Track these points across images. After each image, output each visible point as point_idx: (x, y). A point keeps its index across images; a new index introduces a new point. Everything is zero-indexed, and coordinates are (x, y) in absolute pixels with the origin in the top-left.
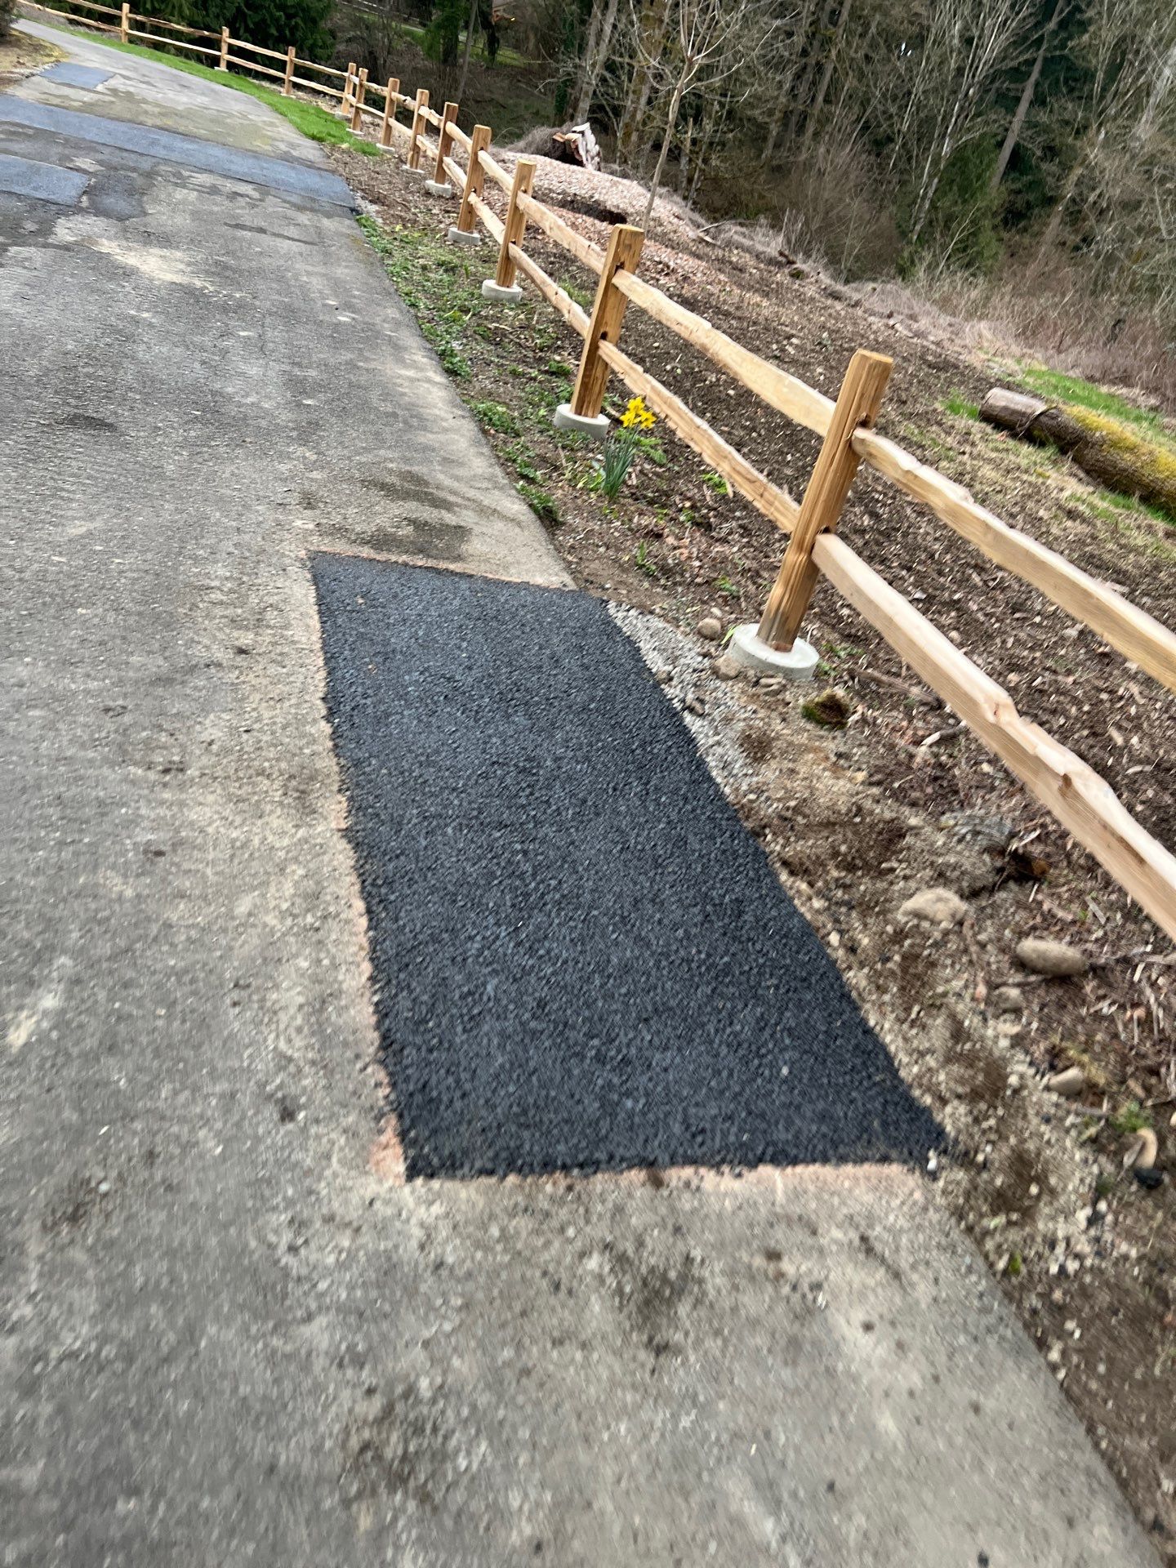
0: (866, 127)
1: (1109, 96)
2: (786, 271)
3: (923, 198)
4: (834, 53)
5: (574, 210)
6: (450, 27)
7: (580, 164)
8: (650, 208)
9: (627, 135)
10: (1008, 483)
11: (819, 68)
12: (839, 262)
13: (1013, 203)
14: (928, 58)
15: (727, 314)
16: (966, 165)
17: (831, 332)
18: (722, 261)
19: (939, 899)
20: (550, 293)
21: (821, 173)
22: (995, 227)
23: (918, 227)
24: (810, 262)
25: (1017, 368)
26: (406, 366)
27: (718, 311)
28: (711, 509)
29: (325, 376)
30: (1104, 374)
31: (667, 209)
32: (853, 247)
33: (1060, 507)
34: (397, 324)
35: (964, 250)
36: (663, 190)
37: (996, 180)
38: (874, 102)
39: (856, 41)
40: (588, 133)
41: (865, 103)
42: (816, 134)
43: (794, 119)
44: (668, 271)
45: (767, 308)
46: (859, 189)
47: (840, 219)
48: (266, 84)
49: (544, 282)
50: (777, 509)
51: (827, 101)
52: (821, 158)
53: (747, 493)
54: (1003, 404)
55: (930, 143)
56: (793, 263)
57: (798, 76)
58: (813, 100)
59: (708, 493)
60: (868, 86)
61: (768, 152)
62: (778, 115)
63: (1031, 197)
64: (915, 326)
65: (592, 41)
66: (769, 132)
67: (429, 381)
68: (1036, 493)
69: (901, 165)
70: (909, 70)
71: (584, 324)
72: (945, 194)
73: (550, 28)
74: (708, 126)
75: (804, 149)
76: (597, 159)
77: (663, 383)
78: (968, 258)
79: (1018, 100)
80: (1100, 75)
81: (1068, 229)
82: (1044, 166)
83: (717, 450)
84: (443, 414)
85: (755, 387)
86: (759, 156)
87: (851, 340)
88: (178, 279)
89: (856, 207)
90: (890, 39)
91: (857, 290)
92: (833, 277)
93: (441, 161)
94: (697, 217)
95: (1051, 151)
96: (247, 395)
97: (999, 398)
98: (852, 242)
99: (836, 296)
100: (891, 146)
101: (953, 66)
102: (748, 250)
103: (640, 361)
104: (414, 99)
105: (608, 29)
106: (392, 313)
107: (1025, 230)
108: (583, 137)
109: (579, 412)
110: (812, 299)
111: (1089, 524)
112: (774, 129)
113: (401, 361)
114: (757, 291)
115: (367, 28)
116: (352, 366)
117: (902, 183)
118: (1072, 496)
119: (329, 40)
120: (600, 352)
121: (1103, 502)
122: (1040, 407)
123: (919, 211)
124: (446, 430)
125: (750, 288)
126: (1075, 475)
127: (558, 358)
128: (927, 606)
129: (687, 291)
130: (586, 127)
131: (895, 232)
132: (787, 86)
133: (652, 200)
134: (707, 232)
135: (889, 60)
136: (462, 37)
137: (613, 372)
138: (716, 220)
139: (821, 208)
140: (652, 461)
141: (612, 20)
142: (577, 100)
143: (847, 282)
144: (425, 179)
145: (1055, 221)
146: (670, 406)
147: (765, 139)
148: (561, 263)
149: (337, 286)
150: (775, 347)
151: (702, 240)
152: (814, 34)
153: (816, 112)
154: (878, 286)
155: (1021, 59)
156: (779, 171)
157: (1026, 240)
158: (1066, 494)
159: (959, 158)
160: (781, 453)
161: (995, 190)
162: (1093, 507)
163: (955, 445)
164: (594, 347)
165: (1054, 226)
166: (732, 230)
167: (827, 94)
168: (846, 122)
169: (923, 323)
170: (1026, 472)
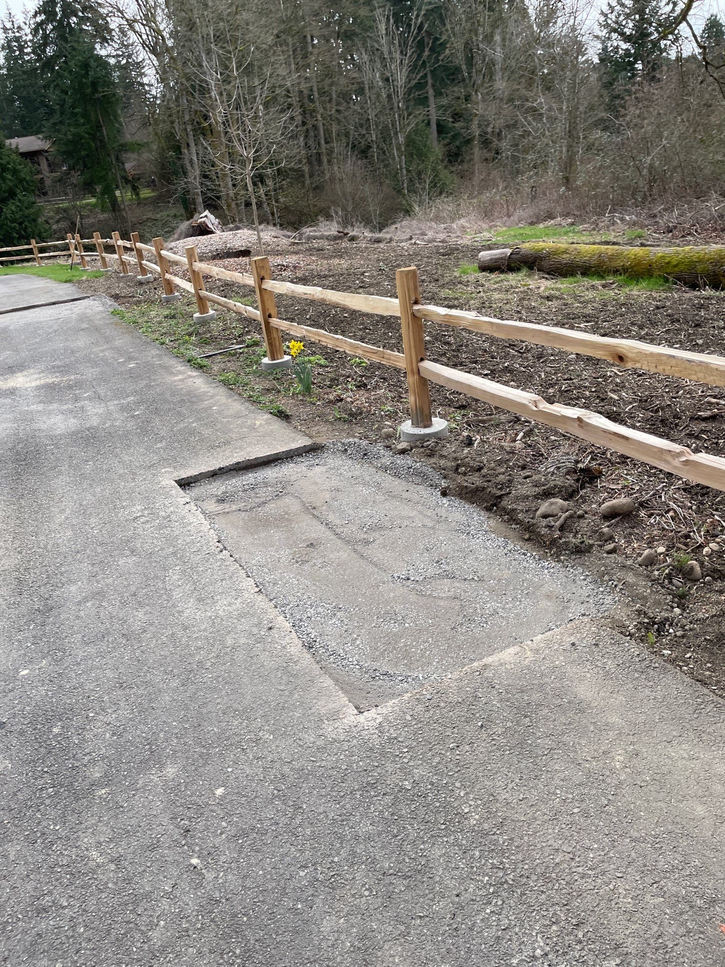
0: (354, 146)
1: (474, 74)
2: (346, 240)
3: (401, 169)
4: (319, 117)
5: (220, 258)
6: (108, 191)
7: (212, 232)
8: (259, 239)
9: (229, 206)
10: (510, 297)
11: (315, 127)
12: (371, 221)
13: (449, 151)
14: (370, 97)
15: (325, 276)
16: (415, 143)
17: (383, 261)
18: (310, 250)
19: (552, 504)
20: (232, 306)
21: (341, 180)
22: (446, 167)
23: (405, 185)
24: (356, 229)
25: (490, 235)
26: (176, 375)
27: (320, 276)
28: (361, 376)
29: (138, 397)
30: (537, 218)
31: (269, 234)
32: (375, 211)
33: (542, 297)
34: (160, 356)
35: (435, 186)
36: (262, 227)
37: (435, 143)
38: (352, 132)
39: (328, 105)
40: (209, 215)
41: (347, 135)
42: (329, 161)
43: (314, 159)
44: (284, 268)
45: (344, 263)
46: (364, 179)
47: (361, 199)
48: (26, 264)
49: (226, 302)
50: (394, 360)
51: (326, 143)
52: (337, 173)
53: (376, 359)
54: (489, 258)
55: (391, 140)
56: (348, 234)
57: (306, 137)
58: (319, 144)
59: (357, 370)
60: (345, 126)
61: (308, 182)
62: (304, 161)
63: (457, 143)
64: (426, 238)
65: (189, 168)
66: (304, 171)
67: (190, 377)
68: (526, 295)
69: (381, 158)
70: (362, 108)
71: (257, 314)
72: (411, 162)
73: (162, 169)
74: (270, 183)
75: (326, 172)
76: (220, 226)
77: (308, 326)
78: (439, 189)
79: (427, 98)
80: (464, 67)
81: (485, 151)
82: (456, 125)
83: (351, 345)
84: (206, 390)
85: (357, 308)
86: (303, 186)
87: (396, 260)
88: (38, 383)
89: (367, 189)
90: (345, 96)
91: (387, 232)
92: (371, 231)
93: (141, 264)
94: (286, 232)
95: (457, 116)
96: (105, 424)
97: (485, 255)
98: (374, 208)
99: (378, 241)
100: (371, 150)
101: (385, 96)
102: (321, 237)
103: (292, 320)
104: (111, 238)
105: (195, 158)
106: (154, 352)
107: (462, 161)
108: (208, 218)
109: (273, 359)
110: (366, 248)
111: (560, 299)
112: (306, 169)
113: (172, 373)
114: (335, 257)
115: (65, 211)
116: (148, 386)
117: (386, 166)
118: (546, 288)
119: (47, 226)
120: (271, 325)
121: (563, 285)
122: (508, 251)
123: (402, 176)
124: (212, 397)
125: (331, 257)
126: (543, 278)
127: (249, 337)
128: (493, 375)
129: (299, 274)
130: (207, 213)
131: (394, 193)
132: (302, 144)
133: (259, 235)
134: (295, 237)
135: (350, 108)
136: (118, 193)
137: (282, 331)
138: (298, 229)
139: (350, 198)
140: (321, 366)
141: (194, 152)
142: (194, 199)
143: (380, 230)
144: (136, 276)
145: (476, 151)
146: (319, 335)
147: (303, 176)
148: (228, 288)
149: (119, 351)
150: (357, 282)
151: (294, 243)
152: (304, 111)
153: (324, 151)
154: (398, 225)
155: (418, 78)
156: (318, 189)
157: (466, 166)
158: (542, 289)
159: (410, 142)
160: (385, 334)
161: (437, 149)
162: (558, 289)
163: (474, 290)
164: (267, 324)
165: (477, 152)
166: (307, 231)
167: (326, 139)
168: (341, 149)
169: (430, 234)
170: (517, 287)
